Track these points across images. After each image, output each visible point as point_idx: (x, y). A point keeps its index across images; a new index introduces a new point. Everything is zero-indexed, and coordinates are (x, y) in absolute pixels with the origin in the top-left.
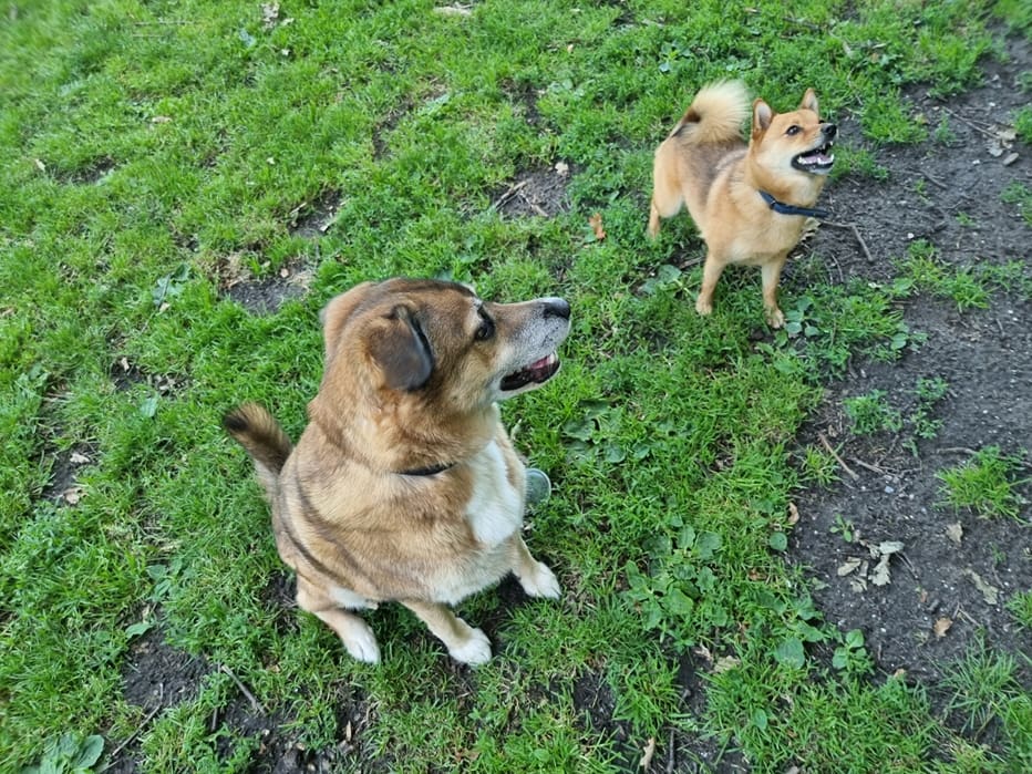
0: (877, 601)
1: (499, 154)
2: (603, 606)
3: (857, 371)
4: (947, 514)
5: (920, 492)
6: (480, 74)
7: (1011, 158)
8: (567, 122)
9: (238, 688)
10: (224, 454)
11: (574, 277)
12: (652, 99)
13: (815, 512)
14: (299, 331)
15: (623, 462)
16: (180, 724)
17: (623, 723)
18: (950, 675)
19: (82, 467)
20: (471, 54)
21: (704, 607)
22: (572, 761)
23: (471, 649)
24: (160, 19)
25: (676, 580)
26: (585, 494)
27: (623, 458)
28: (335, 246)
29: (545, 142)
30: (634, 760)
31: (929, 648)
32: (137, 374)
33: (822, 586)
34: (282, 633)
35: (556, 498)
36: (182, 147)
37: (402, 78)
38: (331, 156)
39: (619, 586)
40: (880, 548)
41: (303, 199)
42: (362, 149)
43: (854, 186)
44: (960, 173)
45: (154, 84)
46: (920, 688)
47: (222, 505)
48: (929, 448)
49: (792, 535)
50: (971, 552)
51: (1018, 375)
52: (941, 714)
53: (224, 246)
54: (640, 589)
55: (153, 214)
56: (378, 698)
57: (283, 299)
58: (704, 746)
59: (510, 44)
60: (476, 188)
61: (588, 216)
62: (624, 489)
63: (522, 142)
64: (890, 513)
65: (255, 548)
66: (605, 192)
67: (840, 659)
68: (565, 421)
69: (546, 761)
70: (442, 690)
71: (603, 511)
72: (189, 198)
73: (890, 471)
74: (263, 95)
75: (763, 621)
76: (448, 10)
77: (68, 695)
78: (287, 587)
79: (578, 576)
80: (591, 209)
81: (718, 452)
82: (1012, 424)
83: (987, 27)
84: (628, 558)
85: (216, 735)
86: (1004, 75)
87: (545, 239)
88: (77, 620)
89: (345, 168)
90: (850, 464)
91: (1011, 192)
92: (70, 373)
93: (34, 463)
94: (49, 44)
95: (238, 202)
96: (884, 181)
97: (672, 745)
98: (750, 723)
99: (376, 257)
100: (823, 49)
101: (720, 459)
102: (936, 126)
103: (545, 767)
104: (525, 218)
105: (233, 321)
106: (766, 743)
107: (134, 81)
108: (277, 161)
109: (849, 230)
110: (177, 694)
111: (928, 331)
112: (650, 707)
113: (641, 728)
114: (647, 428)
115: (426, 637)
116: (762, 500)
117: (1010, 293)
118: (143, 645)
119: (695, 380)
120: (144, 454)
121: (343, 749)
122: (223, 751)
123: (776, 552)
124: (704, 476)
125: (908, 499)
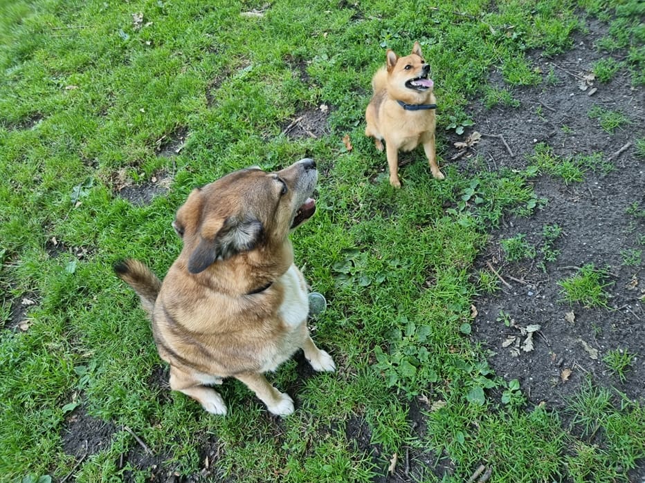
0: (526, 361)
1: (285, 101)
2: (362, 375)
3: (508, 223)
4: (565, 306)
5: (549, 294)
6: (271, 52)
7: (593, 91)
8: (326, 80)
9: (136, 440)
10: (121, 294)
11: (334, 174)
12: (377, 63)
13: (487, 309)
14: (165, 215)
15: (369, 285)
16: (99, 465)
17: (377, 445)
18: (572, 403)
19: (29, 307)
20: (265, 41)
21: (423, 370)
22: (347, 471)
23: (282, 406)
24: (68, 25)
25: (405, 356)
26: (347, 306)
27: (369, 283)
28: (185, 161)
29: (313, 92)
30: (385, 468)
31: (559, 387)
32: (63, 247)
33: (493, 354)
34: (162, 404)
35: (330, 310)
36: (86, 104)
37: (222, 56)
38: (180, 106)
39: (370, 362)
40: (527, 329)
41: (164, 133)
42: (199, 101)
43: (500, 112)
44: (562, 102)
45: (66, 66)
46: (555, 412)
47: (120, 326)
48: (552, 267)
49: (473, 324)
50: (580, 328)
51: (603, 221)
52: (568, 427)
53: (115, 165)
54: (384, 363)
55: (69, 147)
56: (225, 440)
57: (154, 195)
58: (427, 457)
59: (289, 33)
60: (271, 122)
61: (341, 136)
62: (371, 302)
63: (298, 93)
64: (531, 308)
65: (142, 352)
66: (351, 122)
67: (506, 398)
68: (333, 262)
69: (331, 472)
70: (265, 433)
71: (359, 316)
72: (91, 136)
73: (530, 282)
74: (135, 70)
75: (459, 377)
76: (249, 13)
77: (27, 451)
78: (164, 374)
79: (346, 357)
80: (343, 132)
81: (427, 276)
82: (600, 250)
83: (574, 13)
84: (375, 344)
85: (123, 470)
86: (586, 42)
87: (316, 152)
88: (30, 403)
89: (189, 113)
90: (507, 279)
91: (593, 112)
92: (19, 248)
95: (123, 137)
96: (518, 108)
97: (407, 457)
98: (454, 440)
99: (211, 167)
100: (478, 31)
101: (428, 280)
102: (547, 74)
103: (330, 476)
104: (303, 139)
105: (123, 211)
106: (464, 452)
107: (53, 64)
108: (146, 110)
109: (499, 138)
110: (97, 447)
111: (548, 197)
112: (392, 434)
113: (389, 448)
114: (383, 264)
115: (253, 400)
116: (454, 304)
117: (595, 172)
118: (74, 417)
119: (411, 233)
120: (69, 297)
121: (204, 474)
122: (128, 480)
123: (465, 335)
124: (419, 291)
125: (542, 298)
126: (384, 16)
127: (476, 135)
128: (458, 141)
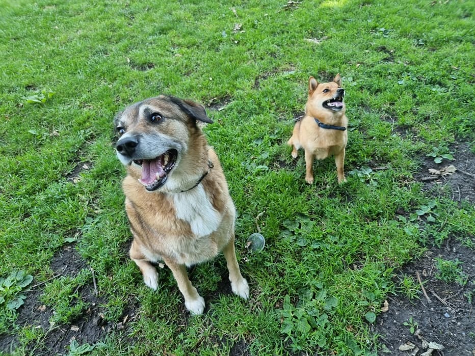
2: (265, 312)
3: (451, 247)
5: (465, 323)
9: (93, 280)
13: (399, 310)
15: (305, 247)
16: (63, 285)
19: (85, 171)
20: (312, 58)
21: (316, 333)
23: (195, 305)
24: (196, 22)
25: (307, 314)
27: (306, 245)
28: (220, 117)
33: (387, 351)
34: (120, 264)
37: (278, 61)
38: (235, 83)
39: (278, 306)
40: (429, 344)
41: (216, 96)
42: (249, 83)
45: (182, 43)
49: (380, 316)
54: (287, 311)
55: (158, 87)
56: (144, 309)
59: (331, 58)
60: (289, 110)
62: (300, 260)
64: (442, 328)
68: (285, 218)
70: (174, 318)
71: (285, 266)
73: (451, 305)
74: (220, 55)
76: (310, 40)
81: (356, 260)
84: (288, 293)
85: (73, 296)
90: (429, 293)
93: (69, 163)
94: (154, 21)
101: (356, 264)
108: (213, 79)
110: (70, 273)
114: (323, 236)
116: (369, 292)
118: (69, 247)
121: (119, 326)
122: (74, 304)
123: (368, 322)
124: (344, 268)
125: (456, 324)
126: (411, 63)
127: (452, 168)
128: (434, 168)
